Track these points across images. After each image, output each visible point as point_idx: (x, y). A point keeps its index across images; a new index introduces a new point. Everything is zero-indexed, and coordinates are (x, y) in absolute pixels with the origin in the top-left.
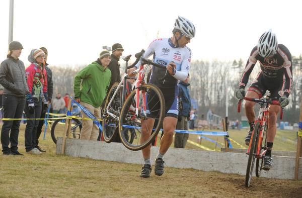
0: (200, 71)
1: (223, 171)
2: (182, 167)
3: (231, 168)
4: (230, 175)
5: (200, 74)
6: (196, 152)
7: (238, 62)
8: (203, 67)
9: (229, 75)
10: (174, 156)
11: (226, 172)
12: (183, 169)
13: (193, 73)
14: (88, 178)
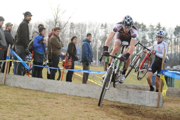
0: (81, 30)
1: (109, 100)
2: (83, 96)
3: (115, 98)
4: (114, 102)
5: (81, 31)
6: (92, 87)
7: (104, 25)
8: (82, 27)
9: (98, 33)
10: (77, 88)
11: (111, 100)
12: (83, 97)
13: (77, 31)
14: (24, 104)
